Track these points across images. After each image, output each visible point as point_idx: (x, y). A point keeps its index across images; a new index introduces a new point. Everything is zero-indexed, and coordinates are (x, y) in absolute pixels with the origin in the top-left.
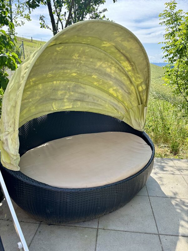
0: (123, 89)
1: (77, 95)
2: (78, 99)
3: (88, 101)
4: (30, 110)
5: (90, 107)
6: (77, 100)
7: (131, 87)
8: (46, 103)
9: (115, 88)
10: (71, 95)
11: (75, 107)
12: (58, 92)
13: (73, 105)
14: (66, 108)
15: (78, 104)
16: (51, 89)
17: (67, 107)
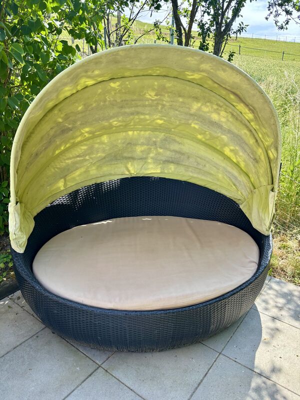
0: (245, 151)
1: (168, 153)
2: (171, 160)
3: (187, 164)
4: (89, 171)
5: (191, 174)
6: (168, 162)
7: (258, 149)
8: (116, 163)
9: (232, 148)
10: (159, 154)
11: (166, 171)
12: (137, 148)
13: (162, 169)
14: (150, 172)
15: (171, 169)
16: (123, 143)
17: (153, 170)
